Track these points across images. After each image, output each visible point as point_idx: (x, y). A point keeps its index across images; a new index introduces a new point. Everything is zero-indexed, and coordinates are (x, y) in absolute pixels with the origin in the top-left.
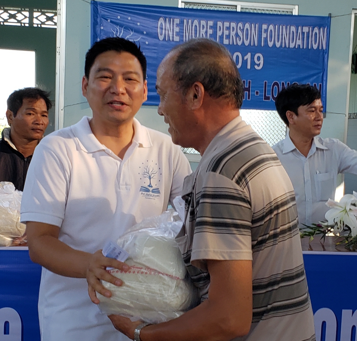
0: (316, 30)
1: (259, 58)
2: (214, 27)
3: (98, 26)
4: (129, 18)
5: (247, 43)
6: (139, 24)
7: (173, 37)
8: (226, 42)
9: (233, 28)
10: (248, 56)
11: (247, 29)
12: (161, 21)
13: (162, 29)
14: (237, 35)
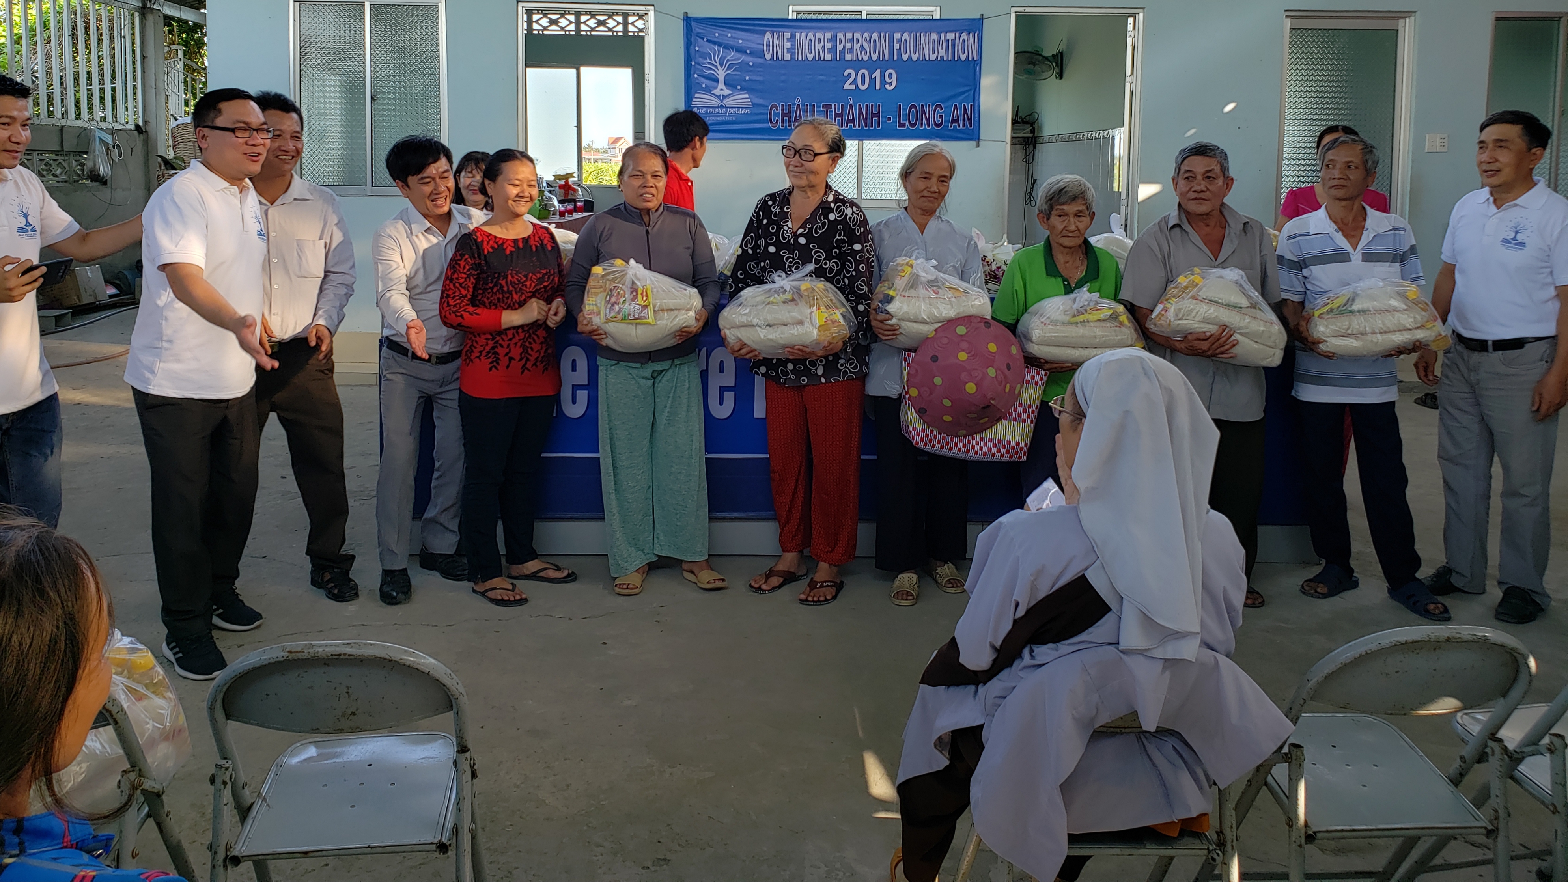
0: (964, 36)
1: (890, 75)
2: (834, 39)
3: (692, 47)
4: (729, 35)
5: (875, 57)
6: (741, 41)
7: (783, 55)
8: (848, 57)
9: (858, 40)
10: (877, 74)
11: (875, 40)
12: (768, 35)
13: (769, 45)
14: (862, 47)
